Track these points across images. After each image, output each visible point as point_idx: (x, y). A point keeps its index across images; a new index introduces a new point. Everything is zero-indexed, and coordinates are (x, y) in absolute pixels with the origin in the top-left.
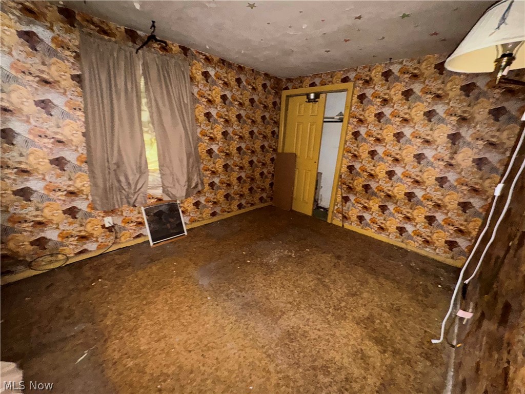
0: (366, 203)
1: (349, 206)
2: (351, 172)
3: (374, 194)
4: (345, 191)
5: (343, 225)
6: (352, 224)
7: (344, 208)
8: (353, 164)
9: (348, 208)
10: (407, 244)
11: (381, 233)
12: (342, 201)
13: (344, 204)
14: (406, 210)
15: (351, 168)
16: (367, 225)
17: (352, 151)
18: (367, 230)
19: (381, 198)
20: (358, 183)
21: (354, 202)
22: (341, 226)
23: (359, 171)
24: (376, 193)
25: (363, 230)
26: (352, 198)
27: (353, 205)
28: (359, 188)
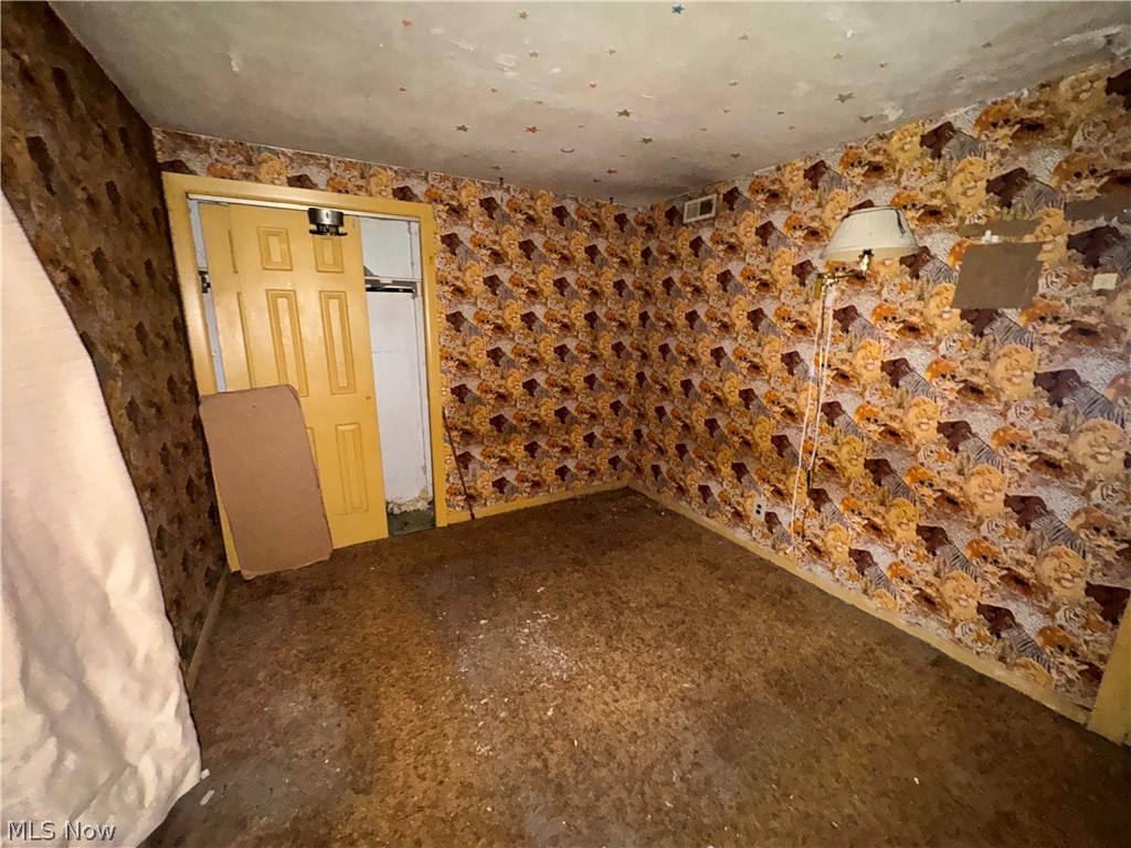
0: (502, 451)
1: (474, 470)
2: (462, 401)
3: (513, 429)
4: (459, 443)
5: (473, 515)
6: (488, 503)
7: (465, 479)
8: (464, 381)
9: (474, 475)
10: (572, 489)
11: (537, 493)
12: (459, 469)
13: (463, 470)
14: (560, 439)
15: (460, 392)
16: (514, 490)
17: (456, 355)
18: (515, 500)
19: (524, 432)
20: (481, 420)
21: (482, 459)
22: (469, 518)
23: (478, 393)
24: (516, 427)
25: (509, 503)
26: (476, 452)
27: (482, 464)
28: (485, 428)
